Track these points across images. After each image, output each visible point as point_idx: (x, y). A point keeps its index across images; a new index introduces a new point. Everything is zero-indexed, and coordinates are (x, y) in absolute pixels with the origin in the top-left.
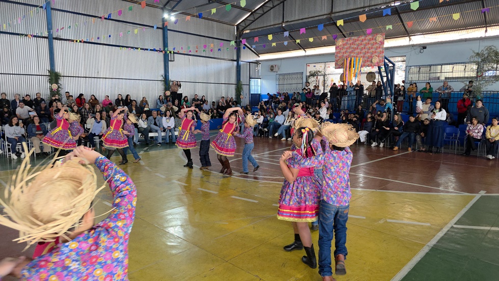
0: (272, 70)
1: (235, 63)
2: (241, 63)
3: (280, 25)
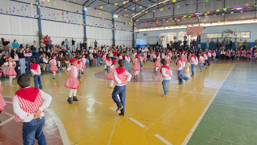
1: (132, 33)
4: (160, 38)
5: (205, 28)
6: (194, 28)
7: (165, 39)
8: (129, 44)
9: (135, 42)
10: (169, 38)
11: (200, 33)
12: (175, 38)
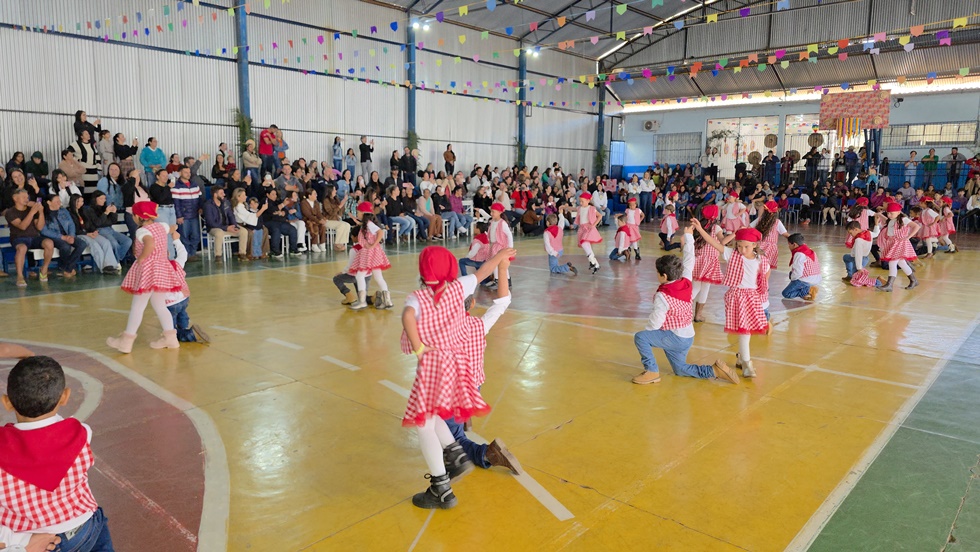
1: (597, 117)
4: (709, 140)
5: (900, 100)
6: (853, 99)
7: (731, 142)
8: (583, 163)
9: (605, 156)
10: (746, 141)
11: (878, 121)
12: (771, 140)
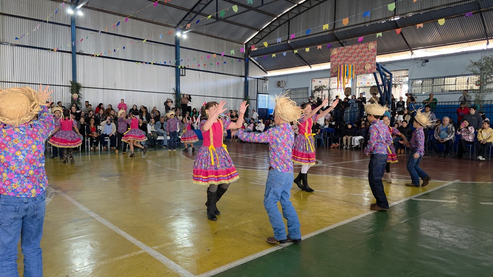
0: (279, 85)
1: (244, 79)
2: (249, 79)
3: (286, 42)
5: (426, 61)
11: (368, 67)
12: (348, 91)
